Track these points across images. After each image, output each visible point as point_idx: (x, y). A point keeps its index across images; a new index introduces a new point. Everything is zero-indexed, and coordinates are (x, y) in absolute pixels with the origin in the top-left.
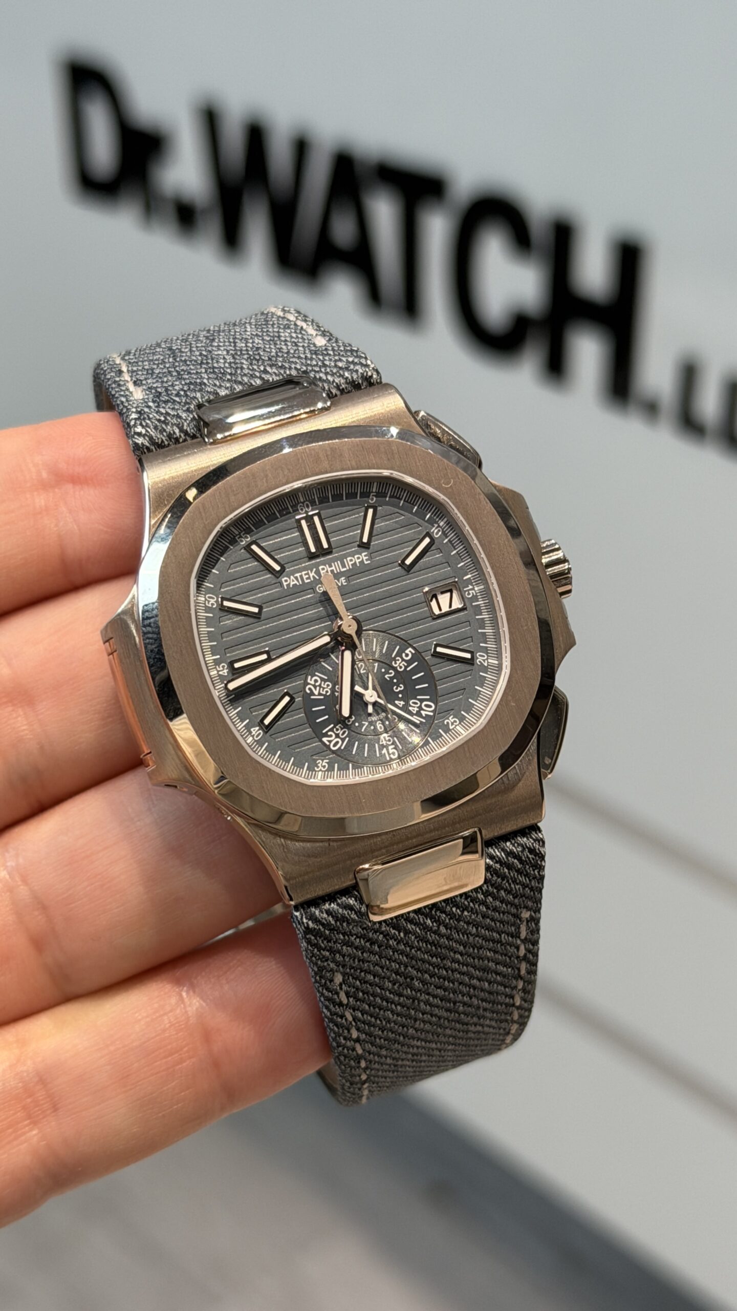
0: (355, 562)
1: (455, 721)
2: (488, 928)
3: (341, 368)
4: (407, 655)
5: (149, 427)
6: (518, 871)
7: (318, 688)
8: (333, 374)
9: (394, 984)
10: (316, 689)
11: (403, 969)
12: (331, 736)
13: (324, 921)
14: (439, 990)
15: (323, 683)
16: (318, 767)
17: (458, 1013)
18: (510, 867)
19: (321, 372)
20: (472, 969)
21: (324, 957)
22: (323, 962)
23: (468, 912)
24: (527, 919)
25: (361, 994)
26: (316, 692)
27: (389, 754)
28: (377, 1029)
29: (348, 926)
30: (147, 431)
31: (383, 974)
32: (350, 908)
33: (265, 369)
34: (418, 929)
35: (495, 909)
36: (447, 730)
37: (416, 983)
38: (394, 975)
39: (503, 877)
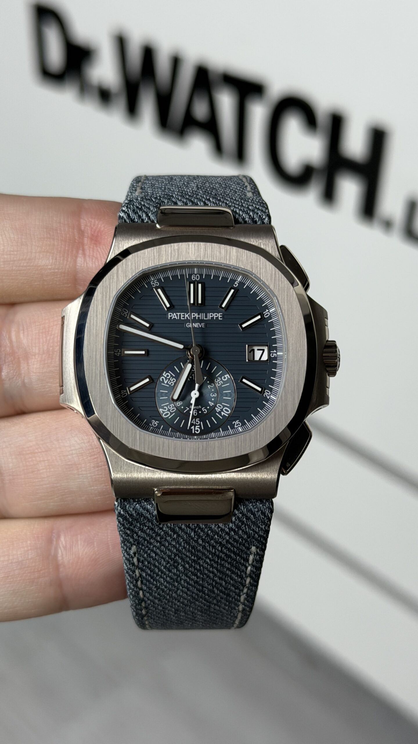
0: (214, 317)
1: (239, 424)
2: (229, 550)
3: (250, 210)
4: (225, 378)
5: (130, 209)
6: (252, 522)
7: (167, 380)
8: (243, 211)
9: (167, 564)
10: (166, 380)
11: (173, 557)
12: (165, 409)
13: (129, 512)
14: (193, 577)
15: (171, 378)
16: (152, 424)
17: (204, 594)
18: (248, 518)
19: (238, 208)
20: (215, 571)
21: (127, 533)
22: (126, 536)
23: (218, 536)
24: (254, 553)
25: (146, 563)
26: (166, 382)
27: (195, 430)
28: (154, 587)
29: (143, 520)
30: (128, 210)
31: (161, 555)
32: (148, 510)
33: (209, 199)
34: (185, 536)
35: (235, 540)
36: (233, 427)
37: (180, 568)
38: (167, 558)
39: (243, 523)
